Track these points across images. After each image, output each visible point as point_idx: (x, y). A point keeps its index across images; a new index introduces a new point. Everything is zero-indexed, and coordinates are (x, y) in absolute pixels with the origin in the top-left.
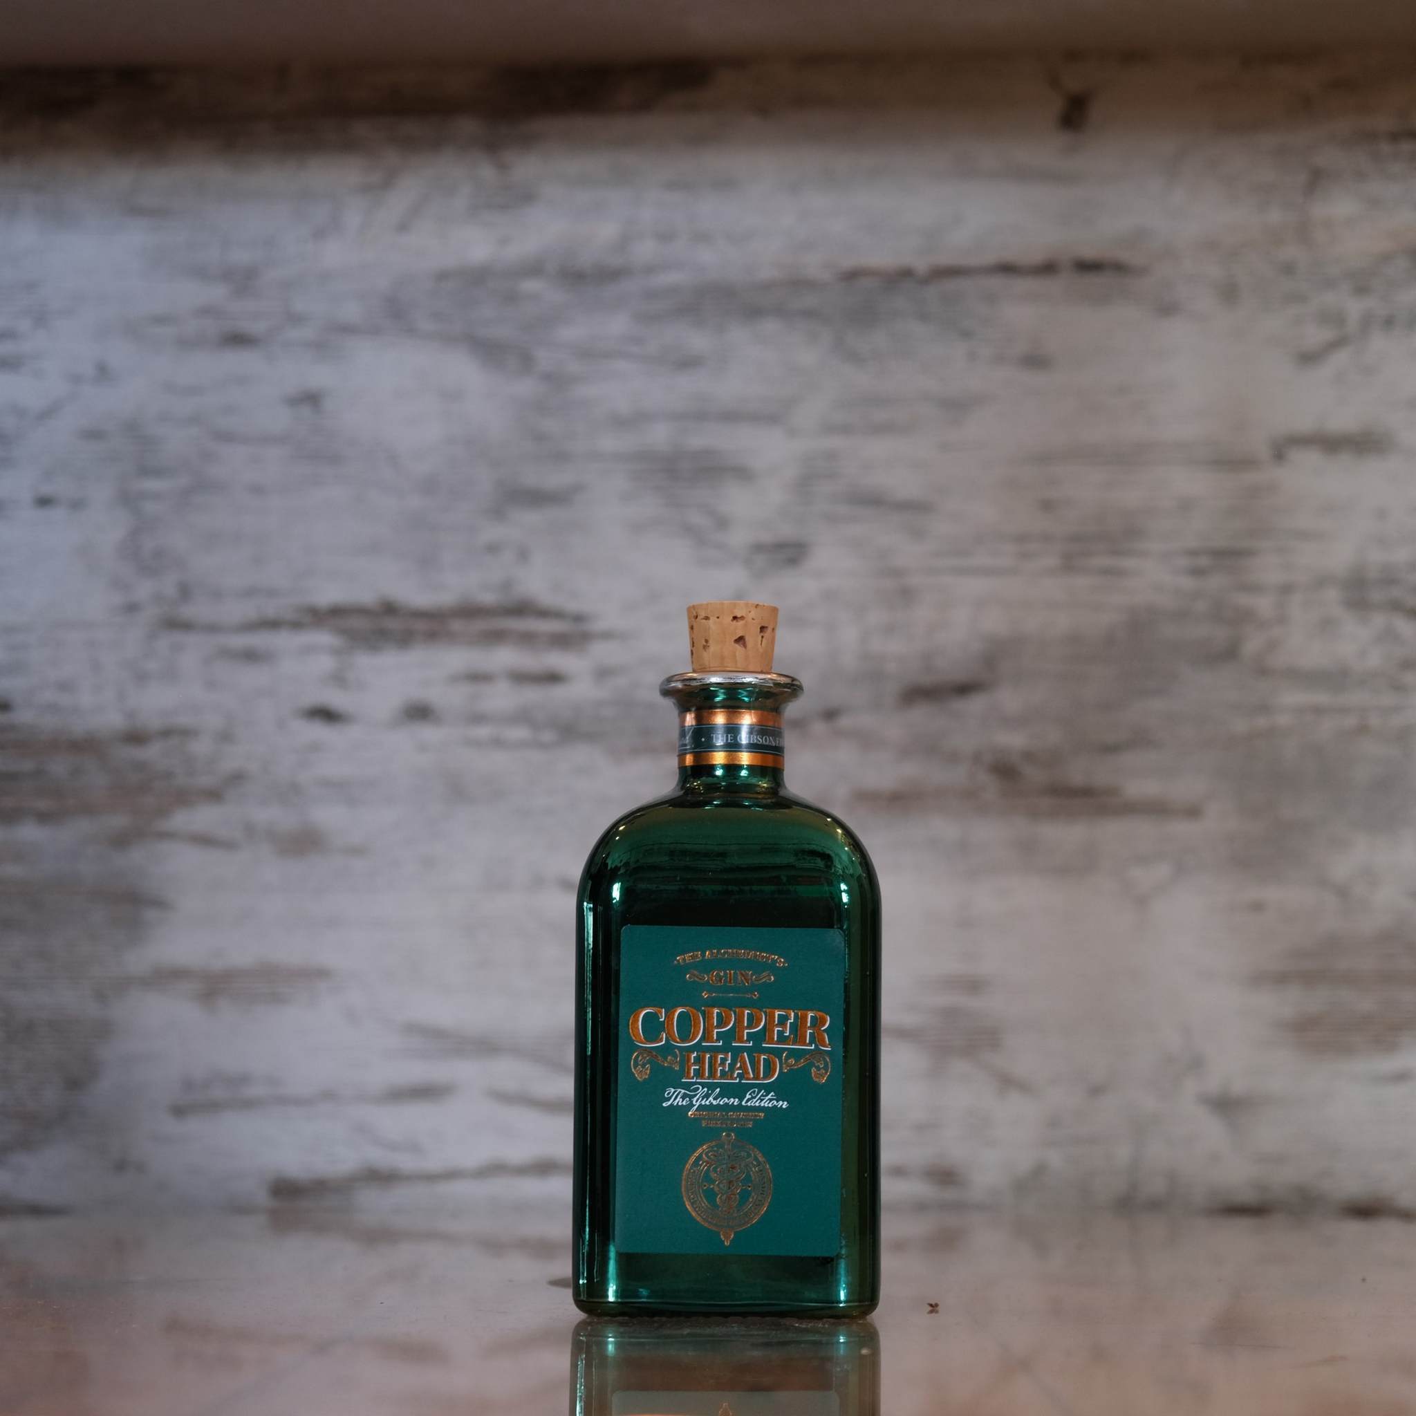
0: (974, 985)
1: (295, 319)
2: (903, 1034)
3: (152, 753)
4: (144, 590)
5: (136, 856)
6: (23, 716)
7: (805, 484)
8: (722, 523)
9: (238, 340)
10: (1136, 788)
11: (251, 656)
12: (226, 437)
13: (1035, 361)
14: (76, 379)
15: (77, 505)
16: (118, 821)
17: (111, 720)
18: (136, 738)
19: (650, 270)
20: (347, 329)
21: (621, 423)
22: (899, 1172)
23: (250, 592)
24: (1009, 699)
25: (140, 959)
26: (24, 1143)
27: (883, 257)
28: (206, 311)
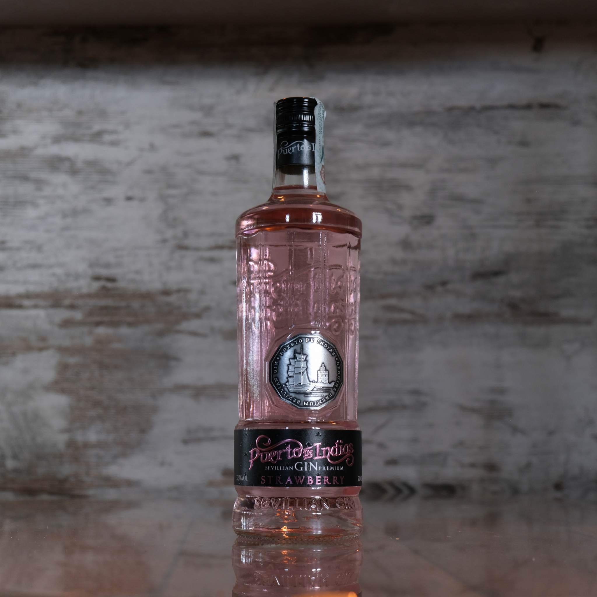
0: (501, 391)
1: (229, 126)
2: (473, 410)
3: (173, 299)
4: (169, 233)
5: (167, 340)
6: (121, 284)
7: (433, 192)
8: (400, 207)
9: (206, 134)
10: (566, 313)
11: (212, 260)
12: (201, 173)
13: (524, 143)
14: (141, 150)
15: (142, 200)
16: (159, 326)
17: (156, 286)
18: (166, 293)
19: (370, 107)
20: (250, 130)
21: (359, 167)
22: (473, 465)
23: (212, 235)
24: (514, 277)
25: (168, 381)
26: (124, 455)
27: (463, 102)
28: (193, 123)
